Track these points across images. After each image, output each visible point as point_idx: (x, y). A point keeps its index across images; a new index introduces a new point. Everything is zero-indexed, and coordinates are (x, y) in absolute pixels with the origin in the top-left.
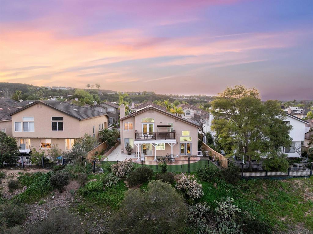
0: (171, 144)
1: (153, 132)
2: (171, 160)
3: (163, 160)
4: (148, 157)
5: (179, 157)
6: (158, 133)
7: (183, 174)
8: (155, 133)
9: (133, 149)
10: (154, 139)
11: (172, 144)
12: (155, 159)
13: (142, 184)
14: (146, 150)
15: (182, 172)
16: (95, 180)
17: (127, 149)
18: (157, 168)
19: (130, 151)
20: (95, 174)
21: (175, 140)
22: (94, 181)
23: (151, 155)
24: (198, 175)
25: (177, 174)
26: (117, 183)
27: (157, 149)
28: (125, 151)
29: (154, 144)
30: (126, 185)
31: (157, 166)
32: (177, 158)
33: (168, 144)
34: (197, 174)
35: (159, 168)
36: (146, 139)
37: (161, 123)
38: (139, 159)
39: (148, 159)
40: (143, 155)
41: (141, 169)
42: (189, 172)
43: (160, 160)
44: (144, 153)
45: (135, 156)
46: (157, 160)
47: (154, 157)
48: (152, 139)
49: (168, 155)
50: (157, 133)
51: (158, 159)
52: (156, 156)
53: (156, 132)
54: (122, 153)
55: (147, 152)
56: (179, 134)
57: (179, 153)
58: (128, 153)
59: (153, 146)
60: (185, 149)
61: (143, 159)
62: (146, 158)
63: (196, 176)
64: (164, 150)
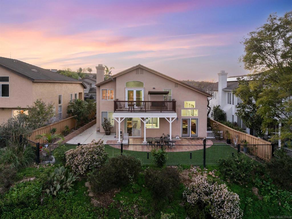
0: (169, 119)
1: (143, 100)
2: (170, 143)
3: (156, 144)
4: (134, 138)
5: (180, 139)
6: (149, 102)
7: (194, 169)
8: (146, 102)
9: (113, 127)
10: (144, 111)
11: (171, 119)
12: (145, 141)
13: (120, 189)
14: (131, 128)
15: (193, 166)
16: (32, 179)
17: (104, 127)
18: (148, 158)
19: (108, 130)
20: (38, 167)
21: (176, 114)
22: (30, 181)
23: (138, 136)
24: (220, 172)
25: (184, 169)
26: (69, 187)
27: (148, 127)
28: (102, 130)
29: (143, 119)
30: (88, 190)
31: (148, 154)
32: (178, 141)
33: (164, 118)
34: (220, 169)
35: (152, 158)
36: (131, 111)
37: (154, 88)
38: (119, 141)
39: (134, 142)
40: (126, 136)
41: (118, 160)
42: (205, 166)
43: (153, 143)
44: (128, 133)
45: (115, 137)
46: (148, 144)
47: (142, 139)
48: (141, 111)
49: (163, 136)
50: (147, 102)
51: (149, 142)
52: (146, 138)
53: (146, 100)
54: (98, 133)
55: (134, 132)
56: (180, 106)
57: (180, 133)
58: (106, 132)
59: (141, 121)
60: (188, 128)
61: (125, 142)
62: (131, 140)
63: (218, 174)
64: (157, 129)
